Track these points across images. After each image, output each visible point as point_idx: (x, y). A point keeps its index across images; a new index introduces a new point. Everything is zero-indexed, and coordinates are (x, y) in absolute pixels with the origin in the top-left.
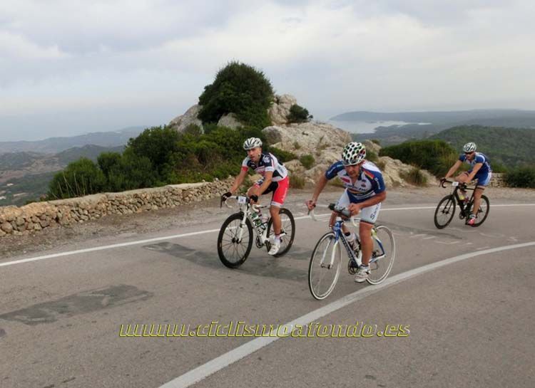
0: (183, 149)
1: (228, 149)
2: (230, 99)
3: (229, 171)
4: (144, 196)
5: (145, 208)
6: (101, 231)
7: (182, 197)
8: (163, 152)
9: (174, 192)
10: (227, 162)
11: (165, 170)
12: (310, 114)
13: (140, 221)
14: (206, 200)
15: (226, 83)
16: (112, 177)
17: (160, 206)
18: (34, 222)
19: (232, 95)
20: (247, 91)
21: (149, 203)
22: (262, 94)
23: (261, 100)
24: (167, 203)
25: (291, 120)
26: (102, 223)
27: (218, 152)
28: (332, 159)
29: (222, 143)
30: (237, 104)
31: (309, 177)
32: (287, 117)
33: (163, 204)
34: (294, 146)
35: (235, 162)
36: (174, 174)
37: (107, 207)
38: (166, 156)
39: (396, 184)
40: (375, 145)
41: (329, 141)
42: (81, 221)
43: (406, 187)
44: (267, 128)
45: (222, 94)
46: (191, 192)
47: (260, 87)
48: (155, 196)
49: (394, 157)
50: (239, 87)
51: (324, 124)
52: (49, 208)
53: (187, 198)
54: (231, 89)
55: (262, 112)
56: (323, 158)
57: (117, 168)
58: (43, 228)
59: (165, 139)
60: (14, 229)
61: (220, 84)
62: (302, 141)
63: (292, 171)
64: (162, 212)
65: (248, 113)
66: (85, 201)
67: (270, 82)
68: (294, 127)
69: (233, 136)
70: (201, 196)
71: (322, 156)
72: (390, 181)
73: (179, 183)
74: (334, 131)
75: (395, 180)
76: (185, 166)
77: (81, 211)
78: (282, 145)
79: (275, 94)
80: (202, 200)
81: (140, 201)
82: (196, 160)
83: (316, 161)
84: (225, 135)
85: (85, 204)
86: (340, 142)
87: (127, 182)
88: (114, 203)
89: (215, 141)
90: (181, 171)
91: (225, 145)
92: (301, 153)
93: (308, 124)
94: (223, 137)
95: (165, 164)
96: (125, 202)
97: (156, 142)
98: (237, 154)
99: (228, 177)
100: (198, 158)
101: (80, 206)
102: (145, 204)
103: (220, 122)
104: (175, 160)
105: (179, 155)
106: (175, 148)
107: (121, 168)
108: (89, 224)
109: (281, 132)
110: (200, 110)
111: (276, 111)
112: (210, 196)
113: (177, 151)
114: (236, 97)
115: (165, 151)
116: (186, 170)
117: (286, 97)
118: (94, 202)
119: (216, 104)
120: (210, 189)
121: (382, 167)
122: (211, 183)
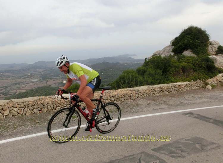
0: (176, 66)
1: (195, 67)
2: (190, 43)
3: (197, 77)
4: (164, 87)
5: (164, 93)
6: (149, 103)
7: (178, 89)
8: (165, 67)
9: (176, 86)
10: (196, 73)
11: (168, 76)
13: (164, 99)
14: (188, 91)
15: (188, 36)
17: (169, 93)
18: (122, 98)
19: (192, 41)
20: (199, 39)
21: (165, 91)
22: (205, 41)
24: (172, 91)
25: (218, 53)
26: (148, 100)
27: (191, 68)
29: (192, 64)
30: (193, 45)
32: (216, 51)
33: (171, 91)
35: (199, 73)
36: (172, 77)
37: (149, 92)
38: (167, 70)
42: (139, 98)
44: (209, 57)
45: (186, 41)
48: (168, 88)
52: (127, 91)
53: (180, 89)
54: (190, 38)
55: (205, 49)
57: (147, 74)
58: (125, 100)
60: (115, 100)
61: (184, 36)
64: (171, 95)
65: (199, 49)
66: (140, 89)
67: (209, 35)
68: (220, 56)
69: (197, 61)
73: (176, 82)
76: (177, 74)
77: (139, 94)
78: (217, 65)
79: (210, 41)
80: (186, 90)
81: (162, 90)
84: (193, 59)
87: (153, 81)
88: (152, 90)
90: (175, 77)
91: (194, 65)
94: (193, 61)
95: (167, 73)
96: (156, 90)
97: (162, 63)
98: (200, 69)
99: (197, 80)
100: (182, 71)
101: (139, 91)
102: (164, 91)
103: (183, 53)
104: (172, 71)
105: (174, 69)
106: (172, 66)
107: (149, 74)
108: (143, 99)
109: (217, 59)
110: (173, 48)
111: (210, 48)
112: (189, 89)
113: (173, 67)
114: (193, 42)
115: (167, 67)
116: (177, 76)
117: (215, 42)
118: (144, 90)
119: (182, 46)
120: (189, 85)
122: (190, 83)
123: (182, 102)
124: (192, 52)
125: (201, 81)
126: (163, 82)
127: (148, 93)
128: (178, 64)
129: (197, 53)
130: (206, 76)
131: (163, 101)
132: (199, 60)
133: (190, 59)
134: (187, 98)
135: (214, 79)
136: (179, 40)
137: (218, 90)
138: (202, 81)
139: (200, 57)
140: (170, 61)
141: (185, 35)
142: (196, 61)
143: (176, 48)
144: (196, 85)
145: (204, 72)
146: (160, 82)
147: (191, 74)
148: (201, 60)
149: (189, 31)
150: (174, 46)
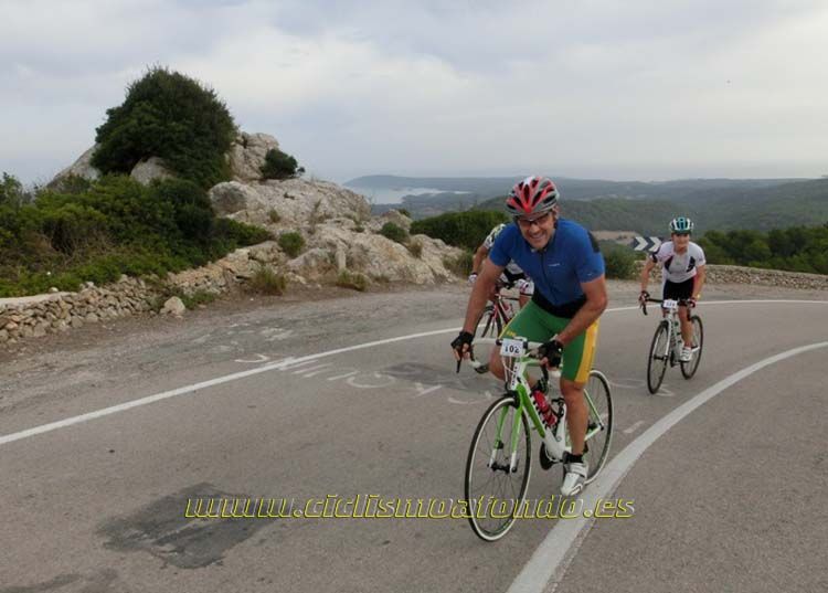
0: (10, 221)
1: (125, 222)
2: (149, 131)
3: (123, 265)
10: (123, 247)
12: (300, 165)
14: (59, 331)
15: (144, 104)
19: (154, 126)
20: (183, 119)
22: (212, 127)
23: (211, 137)
25: (268, 174)
27: (103, 229)
28: (334, 239)
29: (113, 210)
30: (163, 141)
31: (294, 271)
32: (260, 168)
34: (269, 218)
39: (440, 279)
40: (404, 217)
41: (330, 209)
43: (455, 283)
44: (219, 185)
45: (135, 122)
46: (16, 318)
47: (208, 114)
49: (432, 235)
50: (167, 113)
51: (323, 182)
54: (153, 114)
56: (320, 238)
62: (285, 208)
63: (262, 262)
65: (186, 158)
68: (273, 185)
70: (46, 324)
71: (317, 235)
72: (431, 274)
74: (339, 193)
75: (437, 272)
76: (17, 258)
78: (247, 215)
79: (241, 130)
80: (48, 331)
82: (46, 244)
83: (307, 243)
84: (121, 193)
86: (348, 210)
89: (97, 207)
91: (121, 214)
92: (281, 229)
93: (296, 181)
98: (148, 232)
99: (118, 279)
103: (133, 172)
109: (245, 192)
111: (242, 158)
112: (70, 323)
114: (162, 128)
117: (258, 137)
119: (124, 140)
120: (70, 306)
121: (416, 251)
122: (74, 294)
124: (162, 165)
125: (142, 283)
130: (171, 259)
135: (214, 270)
136: (119, 118)
137: (212, 313)
138: (147, 281)
141: (136, 101)
142: (129, 198)
144: (113, 301)
145: (166, 242)
147: (94, 253)
148: (156, 195)
149: (149, 88)
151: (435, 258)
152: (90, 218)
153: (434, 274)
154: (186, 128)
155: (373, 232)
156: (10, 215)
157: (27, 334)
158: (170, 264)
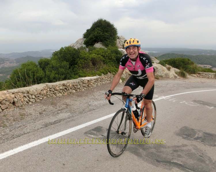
0: (85, 58)
1: (106, 59)
2: (100, 35)
3: (108, 70)
4: (68, 85)
5: (69, 92)
6: (44, 111)
7: (87, 84)
8: (73, 59)
9: (84, 82)
10: (106, 65)
11: (76, 69)
13: (68, 101)
15: (98, 28)
16: (48, 73)
17: (77, 91)
19: (101, 34)
21: (71, 89)
22: (113, 35)
23: (113, 37)
24: (80, 88)
26: (44, 105)
27: (101, 60)
33: (78, 89)
35: (110, 66)
36: (80, 70)
37: (47, 92)
38: (75, 62)
39: (176, 77)
40: (156, 59)
42: (30, 103)
43: (179, 78)
45: (96, 33)
46: (92, 82)
48: (74, 84)
50: (104, 30)
52: (7, 95)
53: (90, 85)
54: (100, 31)
55: (114, 42)
57: (50, 67)
58: (3, 110)
59: (74, 52)
61: (95, 29)
64: (78, 94)
65: (108, 43)
66: (32, 89)
67: (117, 29)
69: (107, 52)
73: (85, 76)
76: (87, 67)
77: (30, 96)
79: (118, 35)
80: (97, 85)
81: (66, 88)
82: (91, 64)
84: (103, 51)
85: (33, 91)
87: (57, 76)
88: (51, 90)
89: (100, 54)
90: (85, 70)
91: (104, 57)
94: (103, 53)
95: (75, 66)
96: (58, 89)
97: (70, 54)
98: (110, 61)
99: (108, 73)
100: (92, 63)
101: (30, 93)
102: (68, 89)
103: (94, 46)
104: (81, 64)
105: (83, 61)
106: (81, 57)
107: (53, 67)
108: (36, 104)
110: (84, 40)
111: (118, 42)
112: (100, 84)
113: (82, 59)
114: (103, 34)
115: (75, 58)
116: (87, 69)
117: (122, 37)
118: (39, 90)
119: (93, 38)
120: (100, 80)
121: (169, 69)
122: (100, 77)
123: (90, 103)
124: (102, 44)
125: (112, 74)
126: (70, 77)
127: (45, 95)
128: (87, 56)
129: (107, 46)
130: (116, 69)
131: (66, 104)
132: (109, 51)
133: (100, 50)
134: (96, 97)
136: (90, 32)
138: (113, 74)
139: (110, 49)
140: (79, 52)
141: (95, 27)
143: (88, 41)
144: (107, 79)
145: (114, 64)
146: (65, 77)
147: (101, 66)
148: (110, 52)
149: (99, 24)
150: (86, 38)
151: (173, 71)
152: (99, 58)
153: (174, 75)
154: (109, 34)
155: (157, 63)
156: (85, 56)
157: (94, 86)
158: (116, 70)
